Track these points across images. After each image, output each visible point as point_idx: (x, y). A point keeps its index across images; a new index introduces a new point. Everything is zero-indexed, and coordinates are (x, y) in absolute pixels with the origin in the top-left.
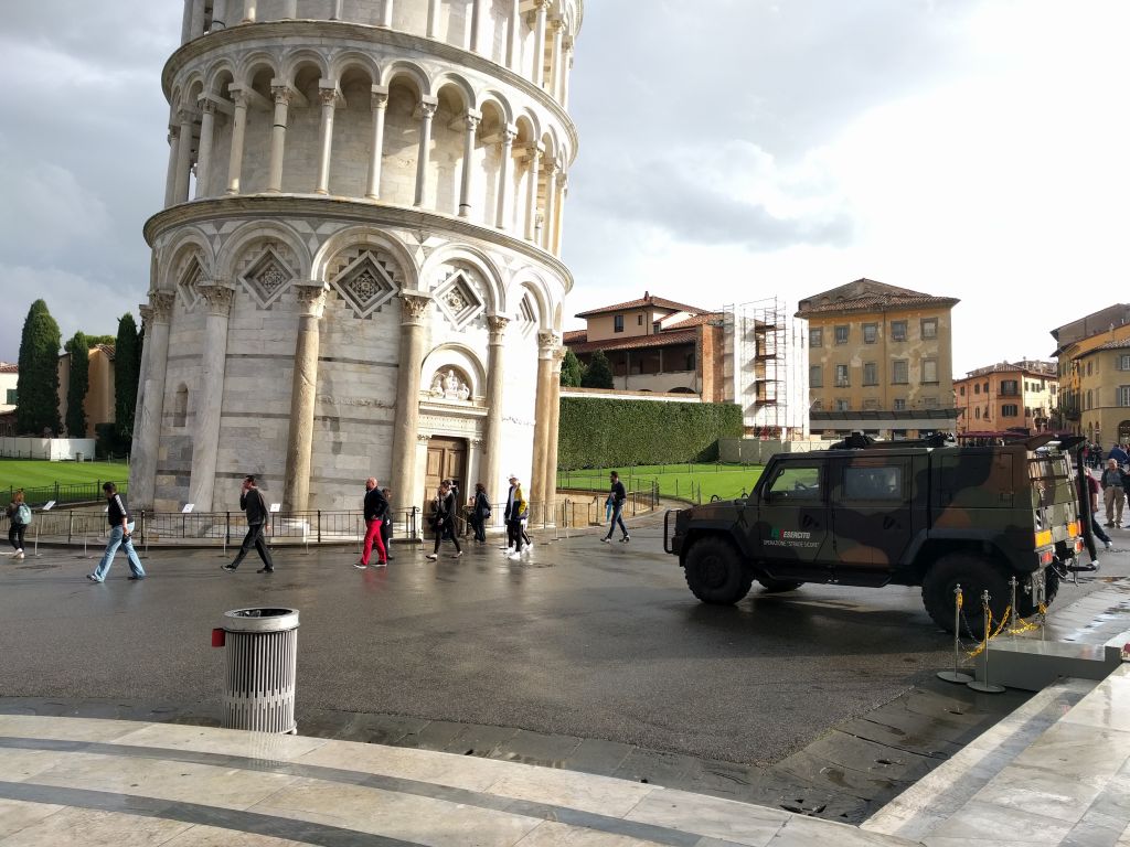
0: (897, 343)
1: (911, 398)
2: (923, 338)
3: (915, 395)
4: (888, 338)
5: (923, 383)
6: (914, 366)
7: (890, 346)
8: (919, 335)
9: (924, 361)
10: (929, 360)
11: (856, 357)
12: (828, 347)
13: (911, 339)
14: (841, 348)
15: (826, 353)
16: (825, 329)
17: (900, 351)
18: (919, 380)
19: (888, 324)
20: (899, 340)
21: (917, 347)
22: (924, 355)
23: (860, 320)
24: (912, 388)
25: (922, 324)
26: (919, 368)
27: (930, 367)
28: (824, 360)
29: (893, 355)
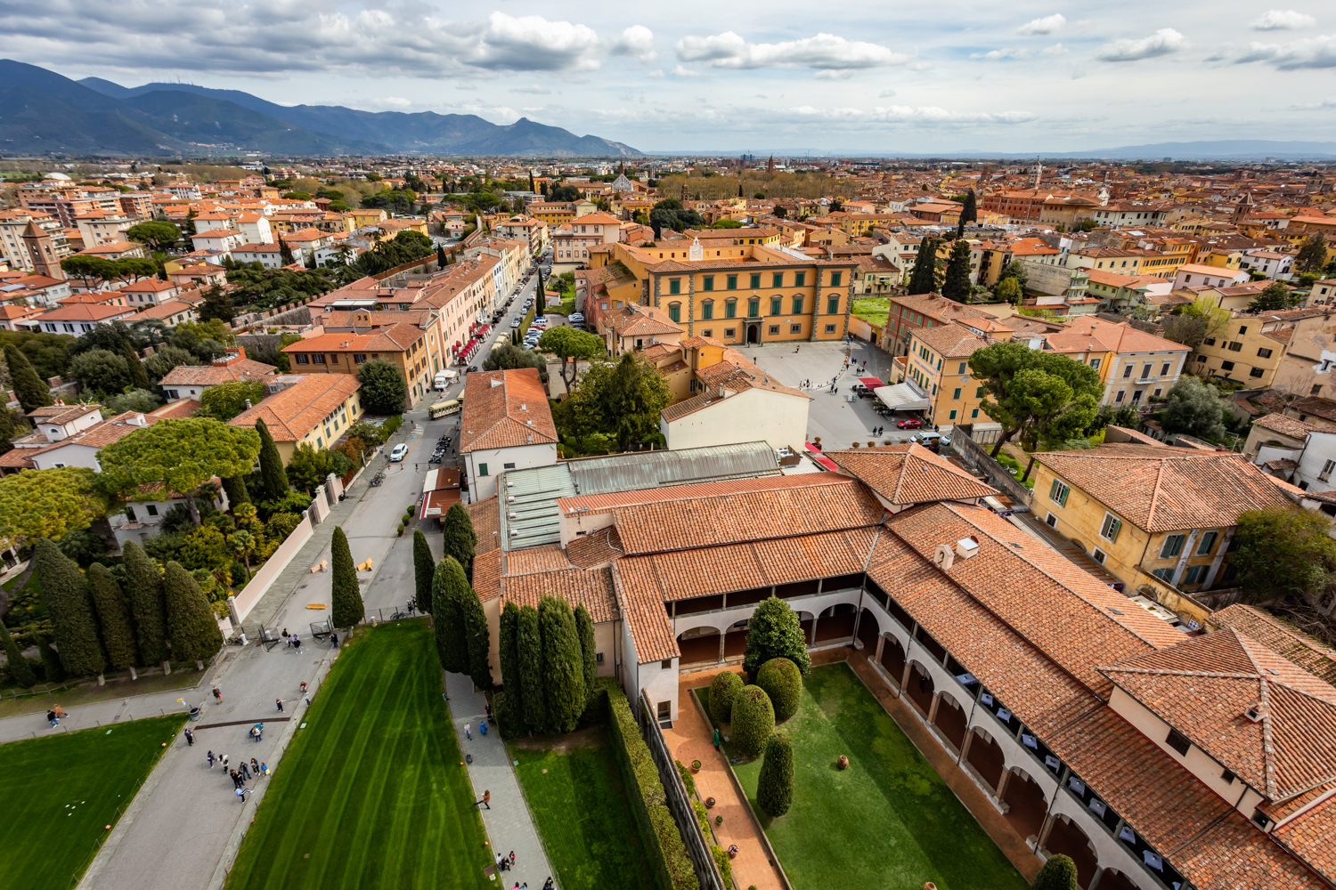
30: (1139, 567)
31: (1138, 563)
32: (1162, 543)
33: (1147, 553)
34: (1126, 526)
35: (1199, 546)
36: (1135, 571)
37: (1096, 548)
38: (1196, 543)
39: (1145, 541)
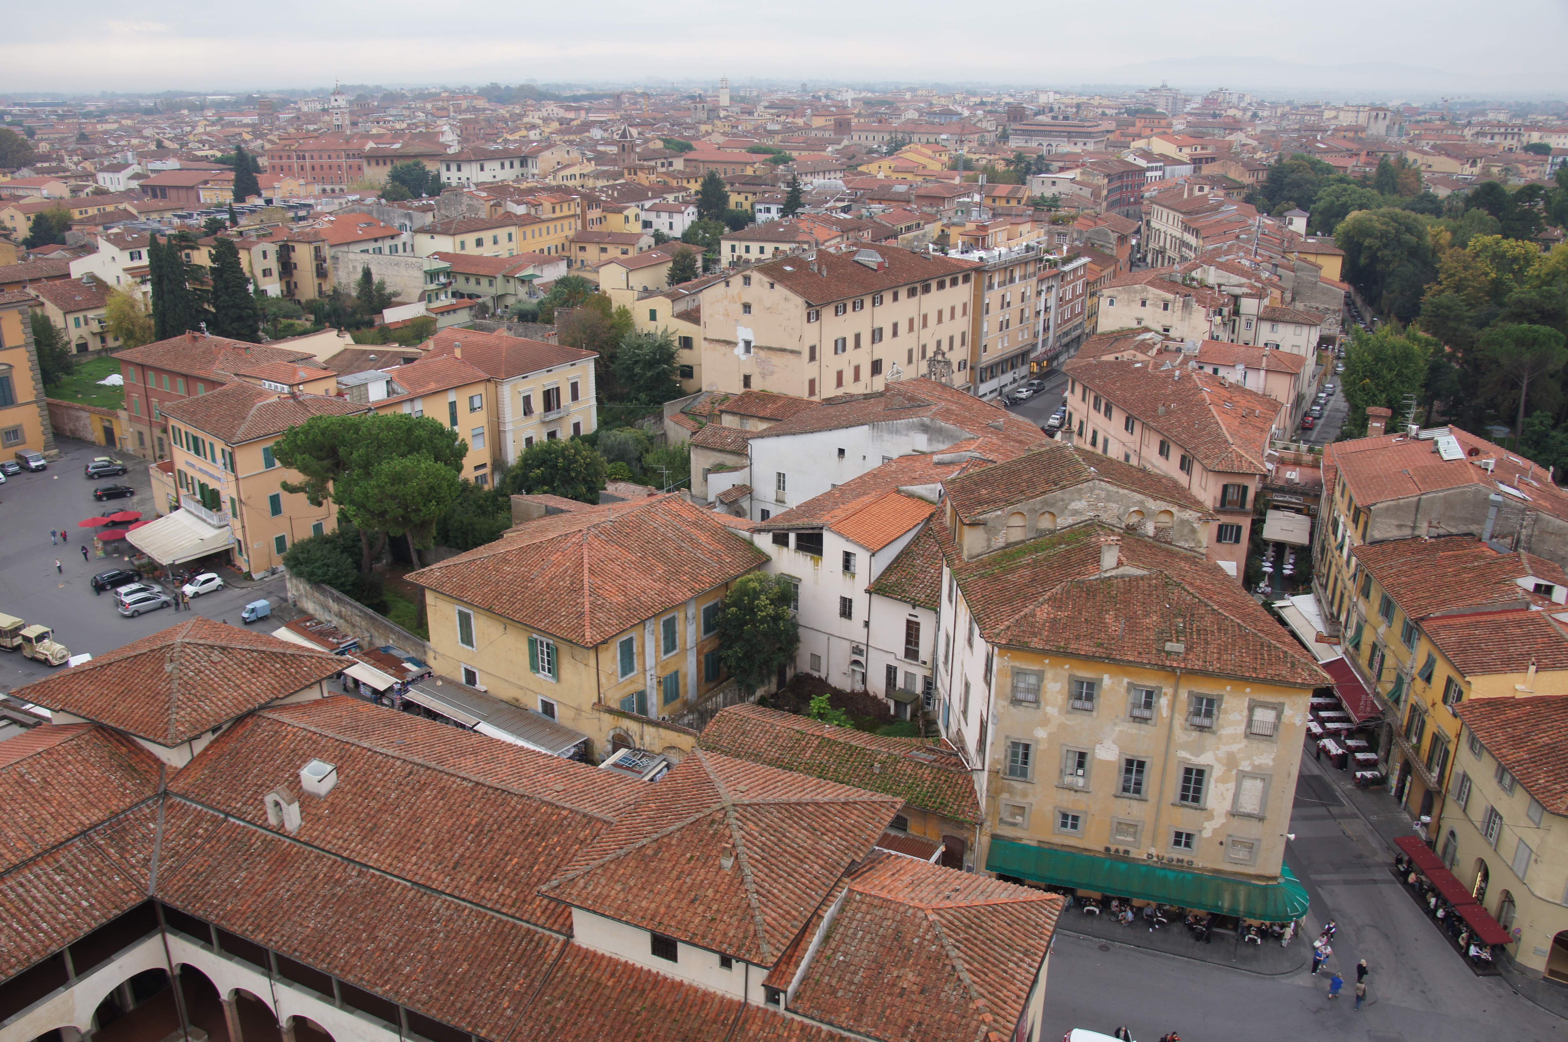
0: (1195, 734)
1: (1207, 834)
2: (1251, 734)
3: (1215, 831)
4: (1179, 721)
5: (1234, 814)
6: (1223, 780)
7: (1181, 735)
8: (1241, 728)
9: (1243, 775)
10: (1253, 775)
11: (1108, 743)
12: (1051, 710)
13: (1226, 731)
14: (1078, 721)
15: (1045, 722)
16: (1049, 674)
17: (1200, 750)
18: (1227, 805)
19: (1183, 695)
20: (1201, 728)
21: (1234, 748)
22: (1245, 766)
23: (1127, 674)
24: (1211, 817)
25: (1251, 710)
26: (1232, 786)
27: (1253, 789)
28: (1041, 734)
29: (1183, 754)
30: (600, 706)
31: (596, 700)
32: (615, 657)
33: (603, 680)
34: (564, 649)
35: (662, 643)
36: (596, 714)
37: (540, 698)
38: (657, 641)
39: (593, 663)
